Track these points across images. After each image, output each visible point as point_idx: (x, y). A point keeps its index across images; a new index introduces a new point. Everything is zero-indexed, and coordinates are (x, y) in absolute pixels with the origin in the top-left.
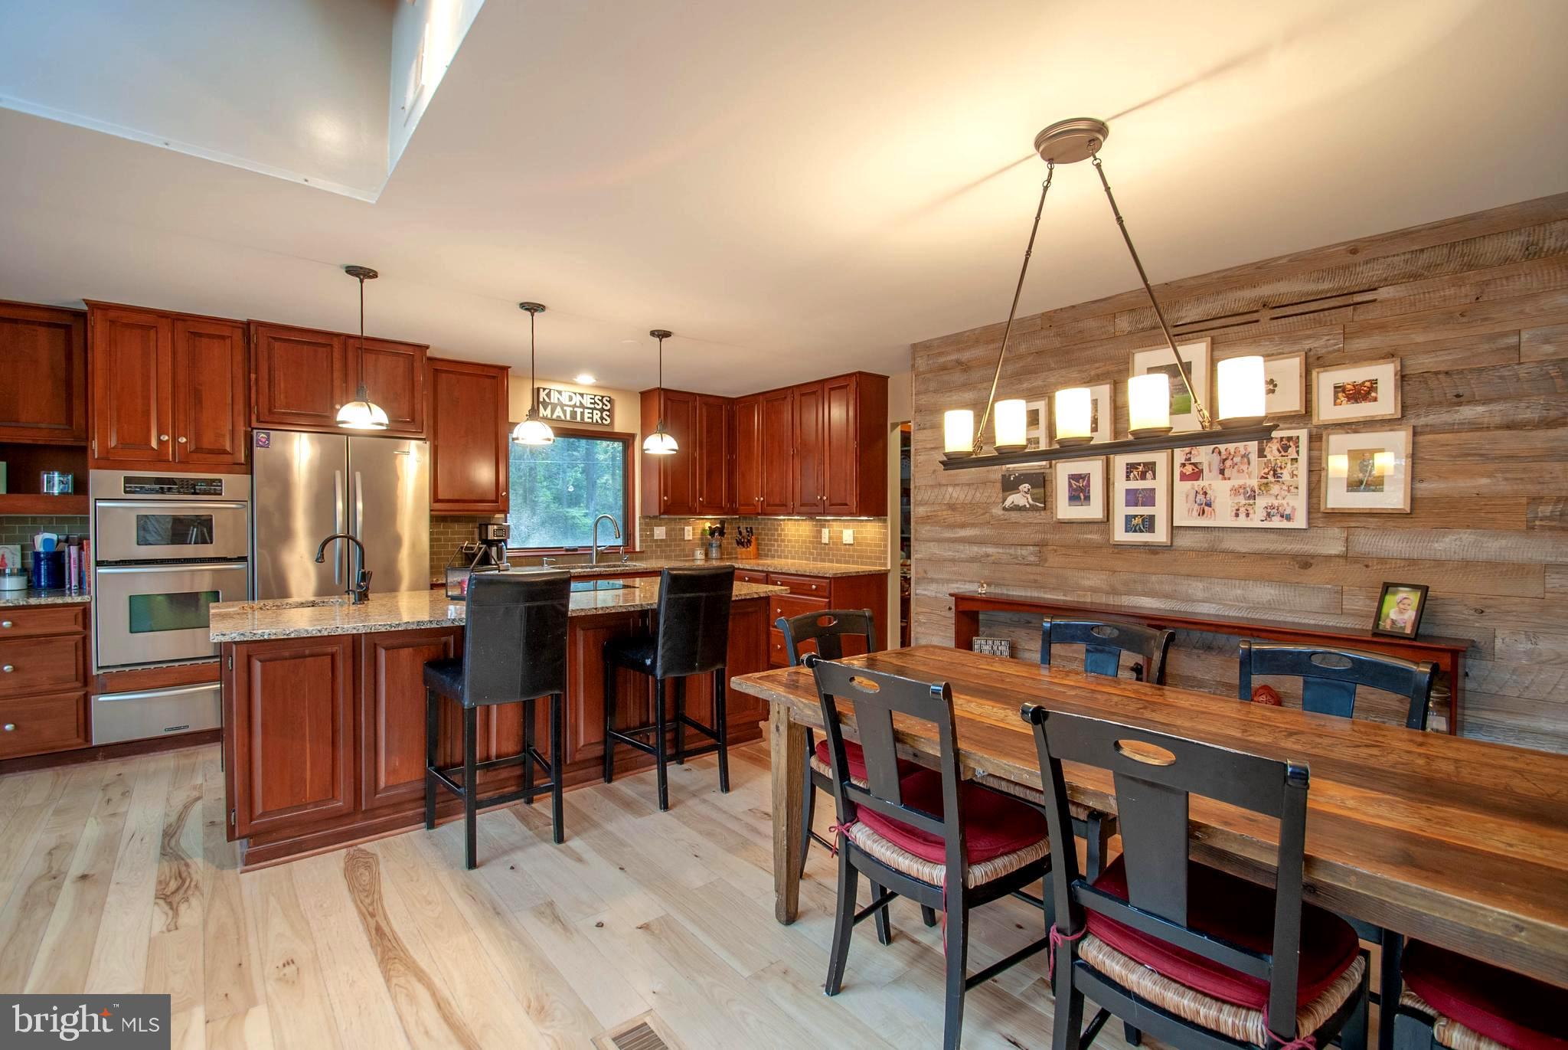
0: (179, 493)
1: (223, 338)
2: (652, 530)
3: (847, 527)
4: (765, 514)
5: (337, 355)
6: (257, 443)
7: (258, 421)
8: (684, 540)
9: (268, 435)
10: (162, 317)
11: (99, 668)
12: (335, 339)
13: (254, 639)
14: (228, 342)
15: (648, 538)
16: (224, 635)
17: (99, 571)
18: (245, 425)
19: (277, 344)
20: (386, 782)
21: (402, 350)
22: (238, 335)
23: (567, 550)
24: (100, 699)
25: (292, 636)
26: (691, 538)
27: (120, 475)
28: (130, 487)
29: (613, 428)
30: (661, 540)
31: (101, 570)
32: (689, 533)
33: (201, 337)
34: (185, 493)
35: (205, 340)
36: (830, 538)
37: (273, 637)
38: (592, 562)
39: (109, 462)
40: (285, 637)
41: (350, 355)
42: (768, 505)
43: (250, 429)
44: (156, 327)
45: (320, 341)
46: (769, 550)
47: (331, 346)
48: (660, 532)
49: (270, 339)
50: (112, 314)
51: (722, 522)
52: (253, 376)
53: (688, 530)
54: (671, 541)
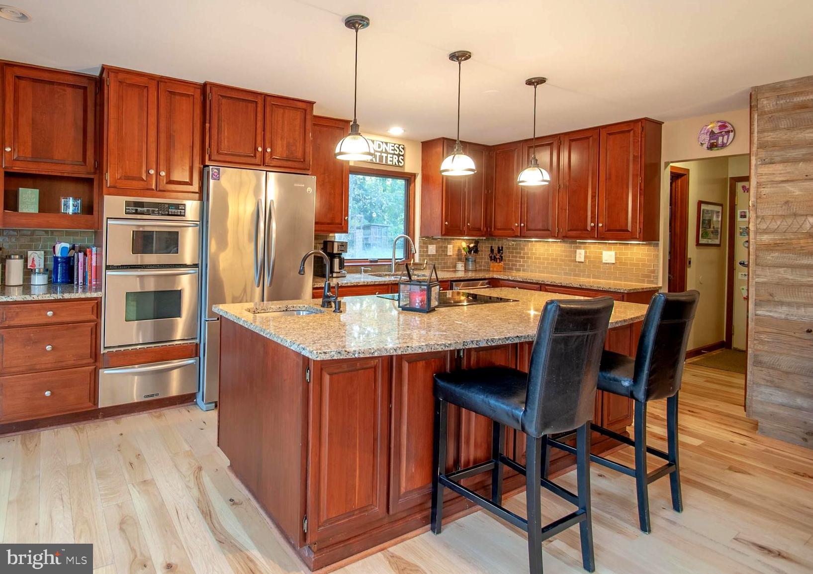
0: (159, 214)
1: (188, 95)
2: (427, 248)
3: (610, 249)
4: (524, 237)
5: (260, 109)
6: (212, 177)
7: (210, 159)
8: (446, 255)
9: (219, 170)
10: (151, 79)
11: (105, 348)
12: (259, 97)
13: (348, 357)
14: (191, 98)
15: (424, 253)
16: (325, 353)
17: (107, 273)
18: (199, 164)
19: (224, 101)
20: (406, 488)
21: (300, 105)
22: (198, 94)
23: (371, 262)
24: (105, 372)
25: (376, 354)
26: (451, 254)
27: (122, 200)
28: (129, 209)
29: (404, 169)
30: (433, 255)
31: (109, 273)
32: (451, 250)
33: (175, 95)
34: (162, 215)
35: (178, 97)
36: (586, 257)
37: (362, 356)
38: (391, 271)
39: (117, 191)
40: (371, 355)
41: (268, 110)
42: (528, 230)
43: (202, 166)
44: (147, 87)
45: (250, 99)
46: (515, 265)
47: (256, 102)
48: (432, 249)
49: (220, 97)
50: (121, 76)
51: (477, 242)
52: (207, 125)
53: (450, 247)
54: (438, 256)
